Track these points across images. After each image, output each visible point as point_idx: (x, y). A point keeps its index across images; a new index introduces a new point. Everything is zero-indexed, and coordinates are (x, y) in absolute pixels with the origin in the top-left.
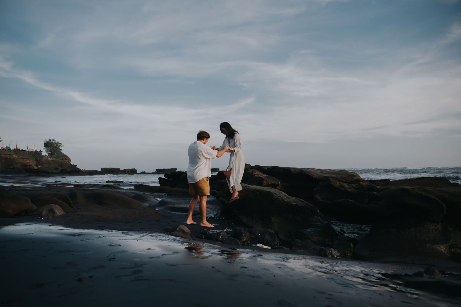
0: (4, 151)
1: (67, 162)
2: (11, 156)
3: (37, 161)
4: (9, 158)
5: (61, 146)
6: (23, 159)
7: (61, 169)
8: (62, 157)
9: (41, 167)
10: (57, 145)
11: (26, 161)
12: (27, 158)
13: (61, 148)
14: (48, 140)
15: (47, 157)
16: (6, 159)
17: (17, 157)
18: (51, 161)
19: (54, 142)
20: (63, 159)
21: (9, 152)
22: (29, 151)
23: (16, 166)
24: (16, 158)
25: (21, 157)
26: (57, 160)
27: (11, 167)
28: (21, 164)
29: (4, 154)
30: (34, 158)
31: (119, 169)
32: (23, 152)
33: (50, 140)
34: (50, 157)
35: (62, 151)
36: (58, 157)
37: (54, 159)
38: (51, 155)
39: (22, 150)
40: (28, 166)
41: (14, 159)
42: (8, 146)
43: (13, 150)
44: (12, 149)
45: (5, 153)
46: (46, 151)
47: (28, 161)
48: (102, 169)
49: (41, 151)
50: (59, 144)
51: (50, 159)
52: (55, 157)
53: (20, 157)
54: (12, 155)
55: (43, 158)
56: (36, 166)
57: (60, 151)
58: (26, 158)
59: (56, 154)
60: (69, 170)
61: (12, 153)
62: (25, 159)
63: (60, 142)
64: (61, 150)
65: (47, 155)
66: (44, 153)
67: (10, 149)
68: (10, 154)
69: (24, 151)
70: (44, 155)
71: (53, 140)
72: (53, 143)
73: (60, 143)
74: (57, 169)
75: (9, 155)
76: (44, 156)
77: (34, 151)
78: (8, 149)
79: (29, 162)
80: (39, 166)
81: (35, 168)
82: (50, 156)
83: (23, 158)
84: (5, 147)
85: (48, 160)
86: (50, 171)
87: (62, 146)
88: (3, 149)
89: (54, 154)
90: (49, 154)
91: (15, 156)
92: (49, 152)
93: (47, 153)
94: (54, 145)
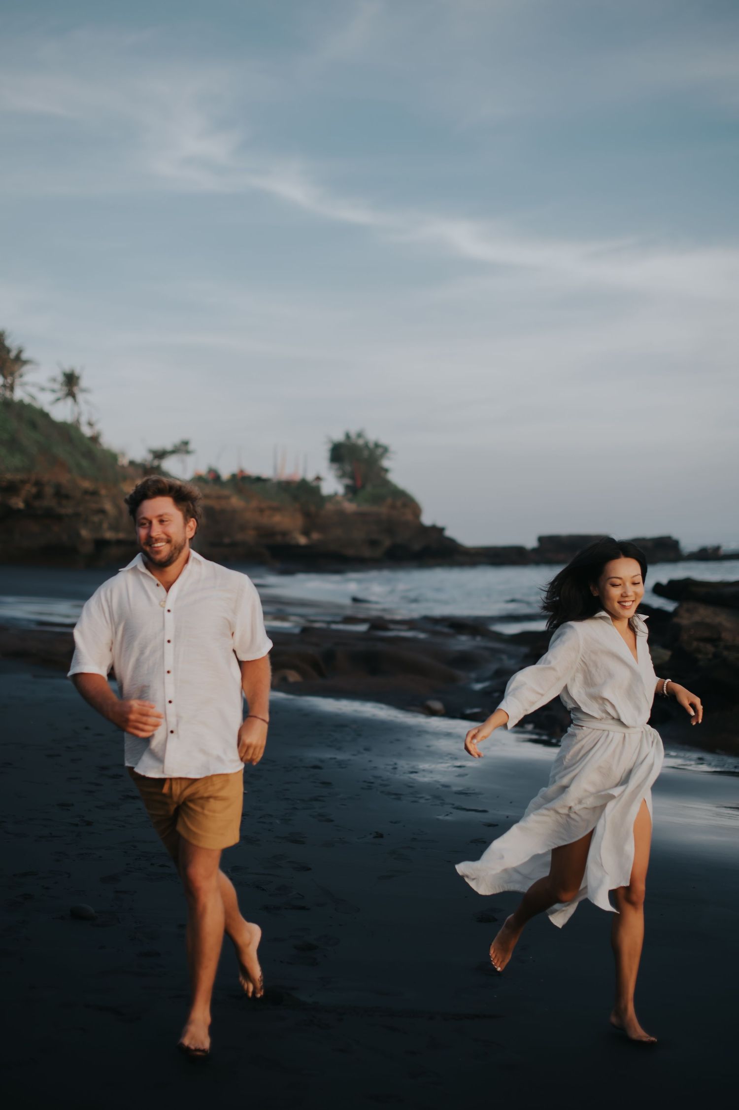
0: (203, 484)
1: (409, 517)
2: (222, 501)
3: (307, 515)
4: (218, 508)
5: (386, 455)
6: (262, 510)
7: (387, 542)
8: (389, 501)
9: (321, 537)
10: (371, 453)
11: (270, 516)
12: (274, 504)
13: (386, 463)
14: (340, 437)
15: (340, 498)
16: (212, 513)
17: (242, 504)
18: (355, 513)
19: (361, 442)
20: (394, 507)
21: (217, 488)
22: (279, 482)
23: (239, 537)
24: (239, 509)
25: (256, 503)
26: (374, 509)
27: (227, 540)
28: (255, 529)
30: (298, 506)
32: (259, 484)
33: (348, 436)
34: (351, 500)
36: (377, 499)
37: (366, 508)
38: (352, 491)
39: (259, 479)
40: (280, 537)
41: (234, 511)
42: (213, 466)
43: (230, 481)
44: (225, 474)
45: (208, 492)
46: (334, 476)
47: (278, 518)
48: (541, 539)
49: (318, 479)
51: (350, 507)
52: (367, 501)
53: (252, 506)
54: (228, 497)
55: (329, 507)
56: (306, 533)
57: (383, 474)
58: (271, 508)
59: (369, 487)
60: (417, 547)
61: (227, 493)
62: (269, 512)
64: (386, 470)
65: (341, 491)
67: (219, 478)
68: (220, 493)
69: (265, 480)
70: (331, 492)
71: (360, 436)
72: (359, 446)
73: (383, 446)
74: (373, 543)
75: (218, 497)
76: (331, 498)
77: (298, 478)
78: (215, 477)
79: (282, 522)
80: (315, 536)
81: (302, 540)
82: (351, 496)
83: (262, 506)
84: (203, 470)
85: (341, 514)
86: (351, 552)
87: (389, 455)
88: (199, 479)
89: (363, 487)
90: (347, 487)
91: (236, 502)
92: (347, 481)
93: (341, 484)
94: (363, 454)
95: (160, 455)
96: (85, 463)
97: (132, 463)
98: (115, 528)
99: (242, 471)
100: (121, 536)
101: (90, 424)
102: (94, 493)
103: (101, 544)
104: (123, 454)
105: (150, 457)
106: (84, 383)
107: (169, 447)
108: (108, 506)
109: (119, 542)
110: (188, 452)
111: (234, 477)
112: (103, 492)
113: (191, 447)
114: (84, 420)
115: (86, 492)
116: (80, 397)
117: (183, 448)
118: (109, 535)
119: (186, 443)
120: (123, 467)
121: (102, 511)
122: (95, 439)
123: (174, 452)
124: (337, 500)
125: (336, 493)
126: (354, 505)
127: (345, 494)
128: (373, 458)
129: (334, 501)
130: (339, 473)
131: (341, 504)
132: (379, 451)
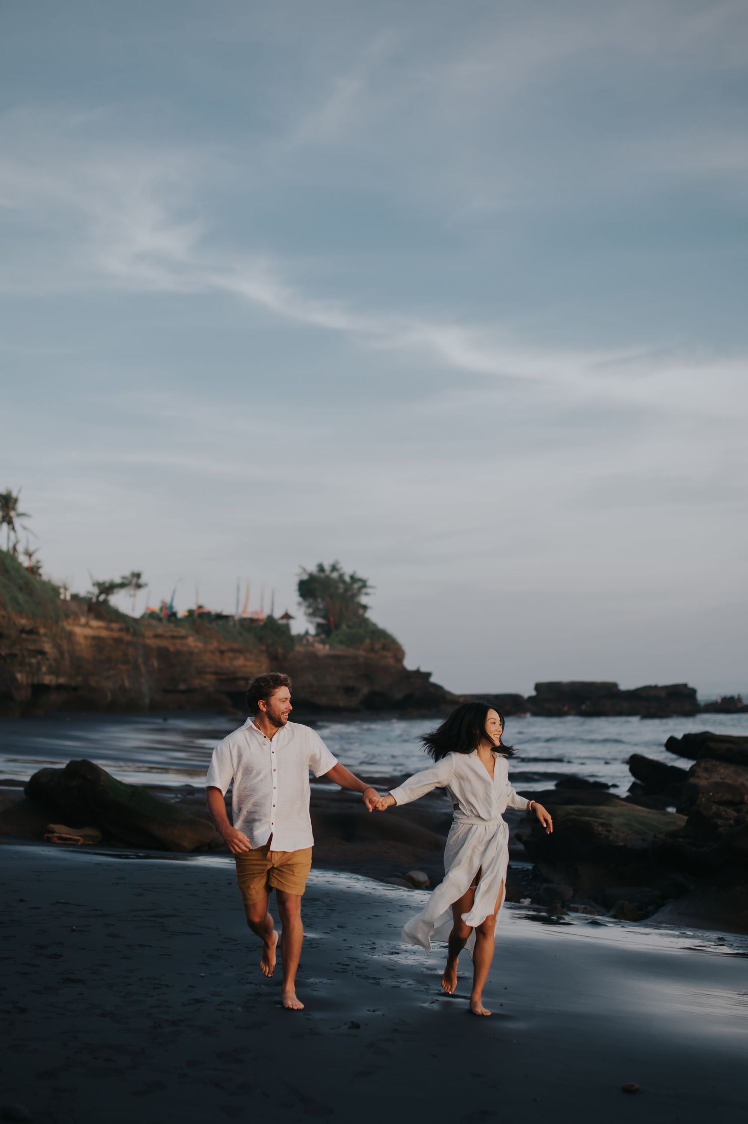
0: (154, 622)
1: (391, 661)
2: (178, 642)
3: (274, 657)
4: (172, 649)
5: (364, 590)
6: (222, 652)
7: (365, 690)
8: (367, 641)
10: (348, 588)
11: (231, 659)
12: (236, 646)
13: (364, 600)
14: (312, 568)
15: (311, 639)
16: (163, 654)
17: (200, 645)
18: (328, 656)
19: (335, 575)
20: (372, 650)
21: (172, 626)
22: (243, 621)
23: (197, 682)
24: (196, 650)
25: (215, 644)
26: (351, 651)
27: (182, 687)
28: (214, 673)
29: (157, 636)
30: (263, 648)
31: (615, 685)
32: (220, 622)
33: (321, 569)
34: (323, 642)
35: (368, 614)
36: (352, 641)
37: (341, 650)
38: (325, 630)
39: (220, 617)
40: (242, 683)
41: (191, 653)
42: (168, 600)
43: (186, 618)
44: (181, 611)
45: (160, 631)
46: (306, 614)
47: (240, 662)
48: (538, 687)
49: (287, 616)
50: (358, 584)
51: (322, 649)
52: (341, 642)
53: (211, 647)
54: (184, 638)
55: (299, 648)
57: (361, 611)
58: (233, 650)
59: (344, 627)
60: (398, 695)
61: (183, 632)
62: (230, 654)
63: (361, 574)
64: (365, 607)
65: (312, 631)
67: (174, 614)
68: (175, 634)
69: (227, 617)
70: (302, 631)
71: (334, 568)
72: (333, 579)
73: (360, 580)
74: (349, 691)
75: (173, 637)
76: (301, 638)
77: (264, 615)
78: (168, 614)
79: (245, 666)
82: (323, 636)
83: (223, 648)
84: (156, 606)
85: (313, 656)
86: (323, 701)
87: (368, 590)
88: (152, 615)
89: (337, 627)
90: (319, 626)
91: (192, 642)
92: (320, 620)
93: (311, 622)
94: (337, 588)
95: (108, 588)
96: (21, 597)
97: (75, 597)
98: (55, 671)
99: (200, 607)
100: (62, 680)
101: (29, 555)
102: (31, 632)
103: (39, 689)
104: (66, 589)
105: (96, 591)
106: (21, 507)
107: (118, 580)
108: (48, 647)
109: (59, 687)
110: (139, 586)
111: (191, 612)
112: (42, 631)
113: (142, 580)
114: (20, 548)
115: (22, 631)
116: (17, 522)
117: (134, 582)
118: (48, 680)
119: (138, 576)
120: (65, 601)
121: (42, 653)
122: (34, 570)
123: (122, 585)
124: (308, 641)
125: (307, 633)
126: (327, 647)
127: (317, 635)
128: (349, 593)
129: (305, 642)
130: (310, 611)
131: (312, 645)
132: (356, 586)
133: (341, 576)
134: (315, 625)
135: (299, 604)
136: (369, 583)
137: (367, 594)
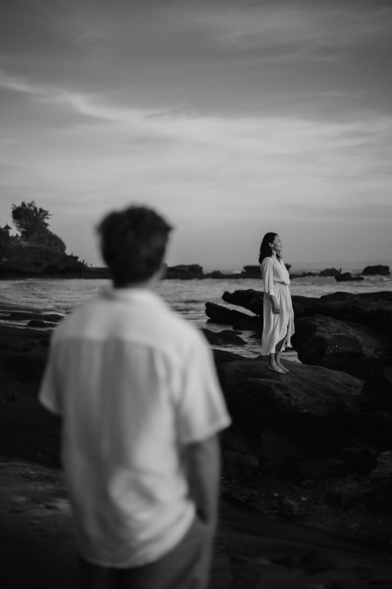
1: (59, 251)
5: (46, 216)
7: (46, 264)
8: (47, 241)
9: (7, 260)
10: (38, 215)
13: (46, 221)
14: (19, 204)
15: (19, 239)
18: (27, 247)
19: (32, 208)
20: (50, 245)
26: (39, 245)
33: (23, 204)
34: (25, 241)
35: (48, 228)
36: (40, 240)
37: (34, 244)
38: (26, 235)
46: (16, 226)
49: (7, 228)
50: (44, 213)
51: (25, 244)
52: (34, 241)
55: (12, 243)
57: (44, 226)
59: (36, 233)
60: (62, 267)
63: (44, 208)
64: (46, 225)
65: (20, 235)
66: (14, 232)
70: (15, 235)
71: (30, 205)
72: (31, 210)
73: (44, 211)
74: (38, 265)
76: (14, 238)
80: (4, 260)
82: (25, 238)
85: (20, 247)
87: (48, 216)
89: (32, 233)
90: (23, 233)
92: (23, 230)
93: (19, 231)
94: (33, 214)
124: (17, 239)
125: (17, 235)
126: (27, 243)
127: (22, 237)
128: (39, 217)
129: (16, 240)
130: (19, 225)
131: (20, 242)
132: (42, 214)
133: (36, 209)
134: (21, 232)
135: (14, 222)
136: (49, 213)
137: (47, 218)
